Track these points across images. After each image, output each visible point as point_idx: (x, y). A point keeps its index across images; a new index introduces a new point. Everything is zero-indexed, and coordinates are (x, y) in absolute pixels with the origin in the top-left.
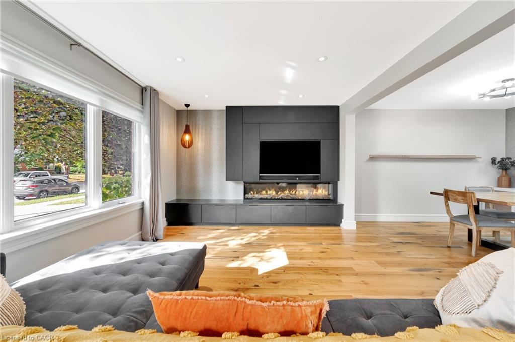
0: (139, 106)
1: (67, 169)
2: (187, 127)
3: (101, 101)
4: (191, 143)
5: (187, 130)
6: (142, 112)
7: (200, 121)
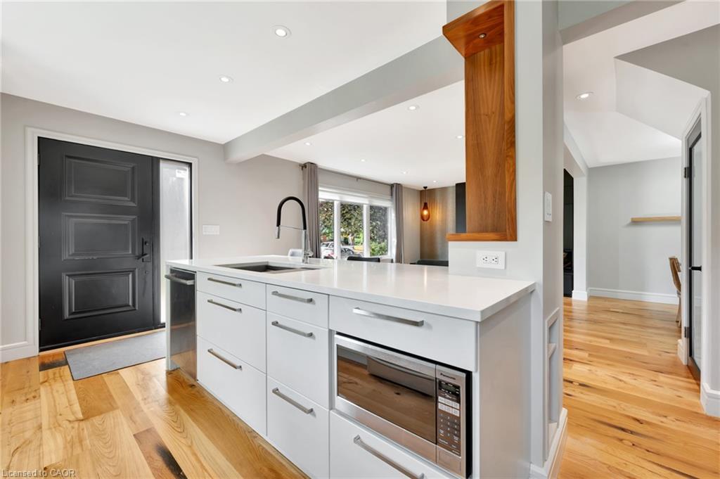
0: (389, 197)
1: (353, 240)
2: (426, 204)
3: (370, 201)
4: (429, 217)
5: (425, 207)
6: (391, 200)
7: (438, 198)
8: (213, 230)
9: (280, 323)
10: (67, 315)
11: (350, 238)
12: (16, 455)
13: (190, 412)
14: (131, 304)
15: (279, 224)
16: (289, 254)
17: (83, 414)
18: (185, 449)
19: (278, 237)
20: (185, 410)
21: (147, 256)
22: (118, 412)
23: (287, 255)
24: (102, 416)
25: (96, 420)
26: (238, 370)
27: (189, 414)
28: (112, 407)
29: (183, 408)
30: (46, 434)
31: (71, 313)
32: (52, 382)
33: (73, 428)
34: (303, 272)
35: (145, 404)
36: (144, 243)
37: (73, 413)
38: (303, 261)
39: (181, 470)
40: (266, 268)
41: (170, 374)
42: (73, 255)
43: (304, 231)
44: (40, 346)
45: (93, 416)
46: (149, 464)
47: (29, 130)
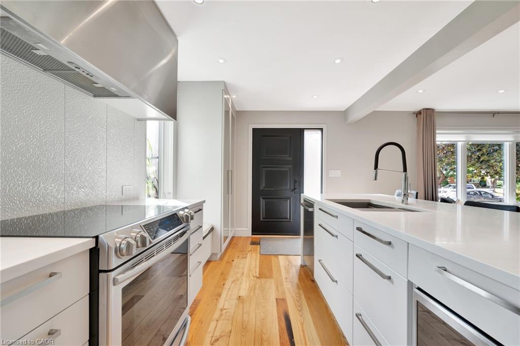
8: (337, 173)
9: (364, 257)
10: (262, 219)
11: (488, 179)
12: (233, 284)
13: (308, 299)
14: (288, 217)
15: (376, 167)
16: (396, 195)
17: (259, 274)
18: (299, 324)
19: (376, 179)
20: (306, 297)
21: (297, 190)
22: (272, 280)
23: (394, 195)
24: (266, 279)
25: (263, 280)
26: (335, 283)
27: (307, 301)
28: (270, 277)
29: (304, 295)
30: (244, 278)
31: (263, 218)
32: (252, 251)
33: (254, 280)
34: (402, 213)
35: (286, 282)
36: (295, 182)
37: (256, 272)
38: (403, 201)
39: (293, 338)
40: (368, 205)
41: (302, 267)
42: (265, 187)
43: (404, 174)
44: (252, 232)
45: (263, 278)
46: (279, 323)
47: (250, 125)
